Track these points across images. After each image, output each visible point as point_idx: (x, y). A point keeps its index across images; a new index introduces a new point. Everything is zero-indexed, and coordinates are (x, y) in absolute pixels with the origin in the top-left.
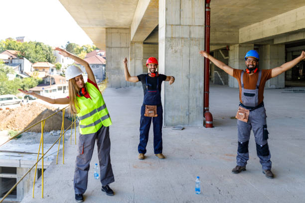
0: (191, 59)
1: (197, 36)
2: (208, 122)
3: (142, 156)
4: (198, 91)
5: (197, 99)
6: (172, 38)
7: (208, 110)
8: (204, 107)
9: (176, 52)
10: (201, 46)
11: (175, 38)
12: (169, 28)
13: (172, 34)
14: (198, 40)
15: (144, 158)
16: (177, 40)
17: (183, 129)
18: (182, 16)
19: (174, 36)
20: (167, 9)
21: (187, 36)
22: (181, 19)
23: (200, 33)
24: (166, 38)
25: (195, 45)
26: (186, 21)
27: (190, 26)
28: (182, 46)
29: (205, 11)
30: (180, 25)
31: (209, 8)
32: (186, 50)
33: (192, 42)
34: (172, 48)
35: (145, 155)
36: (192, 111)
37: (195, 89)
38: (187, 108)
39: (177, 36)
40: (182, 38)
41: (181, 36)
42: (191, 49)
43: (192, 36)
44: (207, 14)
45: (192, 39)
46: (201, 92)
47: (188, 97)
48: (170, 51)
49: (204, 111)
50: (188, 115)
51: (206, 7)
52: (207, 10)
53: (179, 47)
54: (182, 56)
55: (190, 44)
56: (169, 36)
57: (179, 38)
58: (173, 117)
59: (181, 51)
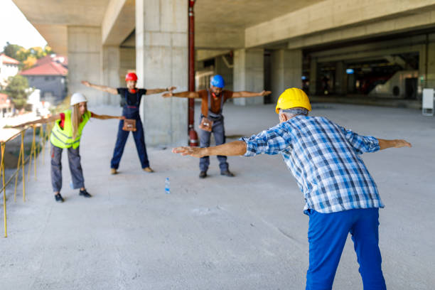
0: (174, 71)
1: (179, 45)
2: (193, 141)
3: (114, 171)
4: (181, 107)
5: (180, 116)
6: (151, 47)
7: (193, 128)
8: (189, 124)
9: (156, 62)
11: (155, 47)
12: (148, 35)
13: (151, 41)
14: (181, 49)
15: (116, 173)
16: (157, 49)
17: (165, 149)
18: (162, 22)
19: (153, 44)
20: (145, 14)
21: (167, 44)
22: (161, 25)
23: (183, 41)
24: (144, 46)
25: (178, 55)
26: (167, 27)
27: (171, 33)
28: (163, 56)
29: (189, 17)
30: (160, 32)
31: (193, 12)
32: (167, 60)
33: (173, 51)
34: (151, 58)
35: (118, 170)
36: (175, 129)
38: (169, 126)
39: (157, 44)
40: (163, 47)
41: (161, 44)
42: (174, 59)
43: (175, 44)
44: (191, 20)
45: (174, 48)
46: (184, 108)
47: (171, 113)
48: (149, 61)
49: (189, 129)
50: (171, 134)
51: (189, 12)
52: (191, 14)
53: (159, 57)
54: (163, 67)
55: (172, 53)
56: (148, 44)
57: (159, 47)
58: (153, 136)
59: (162, 61)
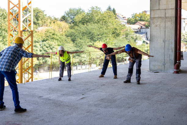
0: (166, 30)
1: (170, 16)
2: (175, 70)
4: (171, 50)
5: (170, 55)
7: (179, 63)
9: (156, 26)
11: (156, 18)
12: (152, 12)
13: (154, 15)
14: (171, 18)
18: (160, 4)
19: (155, 17)
21: (163, 16)
22: (160, 6)
24: (150, 18)
25: (169, 21)
26: (163, 7)
27: (165, 9)
28: (160, 22)
30: (159, 9)
32: (163, 24)
33: (166, 19)
34: (154, 24)
36: (167, 63)
37: (168, 49)
38: (163, 61)
39: (157, 16)
40: (160, 17)
41: (159, 16)
42: (166, 23)
43: (167, 15)
44: (179, 1)
45: (166, 18)
46: (172, 51)
47: (164, 53)
48: (153, 26)
53: (158, 23)
54: (160, 28)
55: (165, 21)
56: (152, 16)
57: (158, 18)
58: (154, 66)
59: (160, 25)
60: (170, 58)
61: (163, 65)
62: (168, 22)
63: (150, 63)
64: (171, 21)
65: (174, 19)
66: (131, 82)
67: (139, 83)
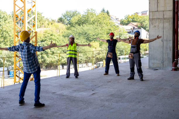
0: (164, 30)
1: (168, 17)
2: (173, 68)
4: (169, 49)
5: (168, 54)
7: (177, 61)
9: (155, 27)
10: (170, 22)
11: (155, 19)
12: (151, 13)
13: (153, 16)
14: (169, 19)
16: (156, 20)
18: (158, 6)
19: (154, 18)
21: (161, 17)
22: (158, 8)
23: (170, 15)
24: (149, 19)
26: (161, 9)
27: (163, 11)
28: (159, 23)
30: (158, 11)
32: (161, 25)
33: (165, 20)
34: (153, 25)
36: (165, 61)
37: (167, 48)
38: (162, 59)
39: (156, 17)
41: (158, 18)
42: (165, 24)
43: (165, 17)
45: (164, 19)
46: (170, 50)
47: (163, 52)
48: (152, 26)
52: (176, 0)
53: (157, 24)
54: (159, 29)
55: (164, 22)
58: (153, 64)
59: (158, 25)
60: (169, 57)
61: (162, 63)
62: (166, 23)
63: (149, 61)
64: (169, 21)
65: (172, 20)
66: (134, 78)
67: (142, 79)
